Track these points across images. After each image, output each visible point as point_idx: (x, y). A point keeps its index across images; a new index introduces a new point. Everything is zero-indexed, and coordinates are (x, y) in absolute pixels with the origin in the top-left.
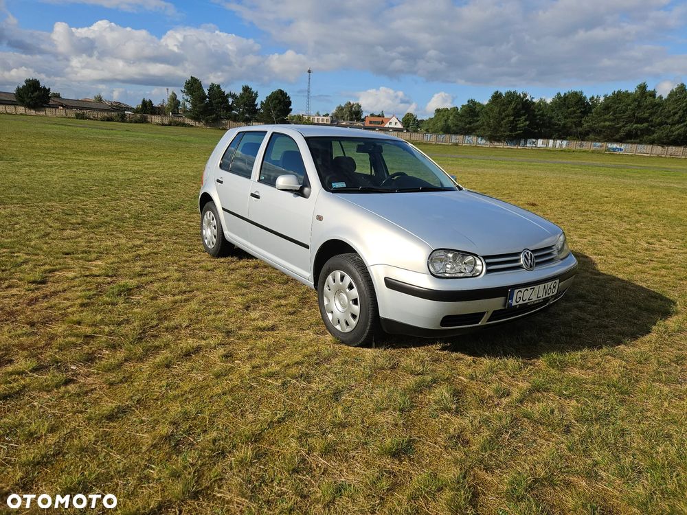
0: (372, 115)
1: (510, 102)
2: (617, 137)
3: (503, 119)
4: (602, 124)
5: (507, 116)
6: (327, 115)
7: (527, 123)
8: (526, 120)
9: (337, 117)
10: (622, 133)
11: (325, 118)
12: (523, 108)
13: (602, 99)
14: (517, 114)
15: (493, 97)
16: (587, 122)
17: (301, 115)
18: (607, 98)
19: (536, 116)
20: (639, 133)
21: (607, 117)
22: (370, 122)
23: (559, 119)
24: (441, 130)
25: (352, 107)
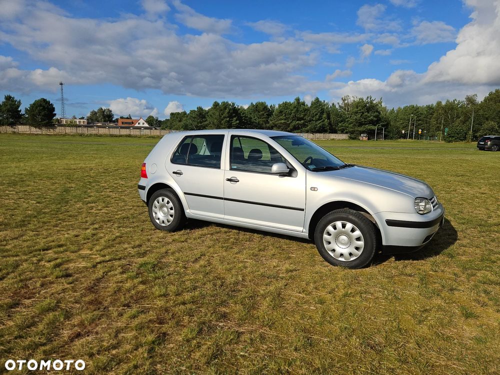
0: (122, 118)
1: (225, 108)
2: (289, 129)
3: (223, 120)
4: (280, 121)
5: (225, 117)
6: (83, 118)
7: (238, 122)
8: (236, 120)
9: (92, 120)
10: (291, 127)
11: (82, 120)
12: (234, 113)
13: (277, 106)
14: (231, 117)
15: (214, 105)
16: (271, 120)
17: (59, 118)
18: (280, 106)
19: (242, 117)
20: (300, 127)
21: (281, 117)
22: (123, 123)
23: (255, 119)
24: (182, 127)
25: (104, 112)
